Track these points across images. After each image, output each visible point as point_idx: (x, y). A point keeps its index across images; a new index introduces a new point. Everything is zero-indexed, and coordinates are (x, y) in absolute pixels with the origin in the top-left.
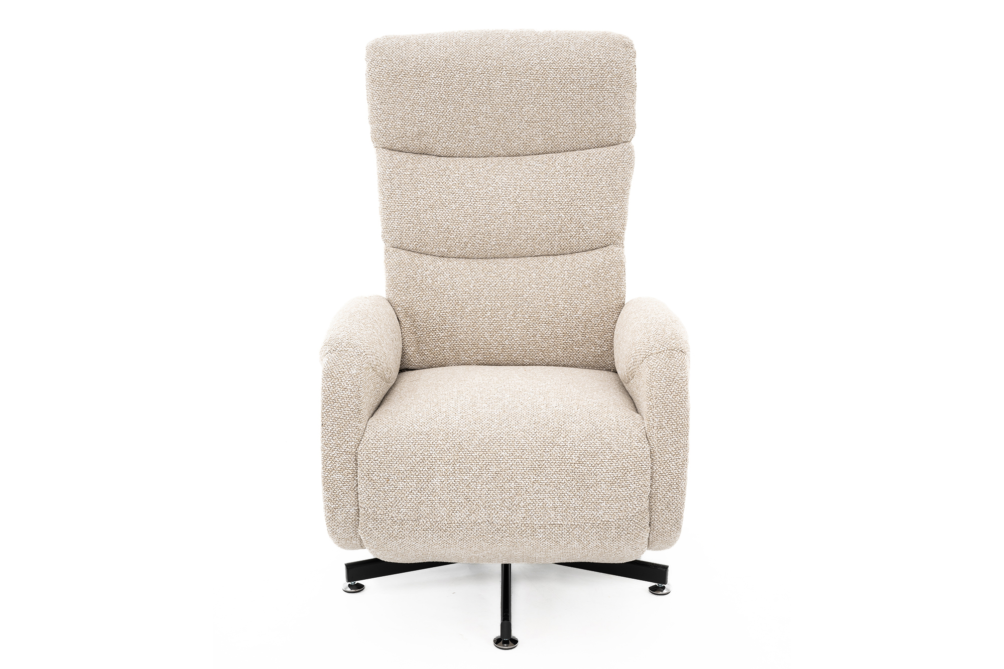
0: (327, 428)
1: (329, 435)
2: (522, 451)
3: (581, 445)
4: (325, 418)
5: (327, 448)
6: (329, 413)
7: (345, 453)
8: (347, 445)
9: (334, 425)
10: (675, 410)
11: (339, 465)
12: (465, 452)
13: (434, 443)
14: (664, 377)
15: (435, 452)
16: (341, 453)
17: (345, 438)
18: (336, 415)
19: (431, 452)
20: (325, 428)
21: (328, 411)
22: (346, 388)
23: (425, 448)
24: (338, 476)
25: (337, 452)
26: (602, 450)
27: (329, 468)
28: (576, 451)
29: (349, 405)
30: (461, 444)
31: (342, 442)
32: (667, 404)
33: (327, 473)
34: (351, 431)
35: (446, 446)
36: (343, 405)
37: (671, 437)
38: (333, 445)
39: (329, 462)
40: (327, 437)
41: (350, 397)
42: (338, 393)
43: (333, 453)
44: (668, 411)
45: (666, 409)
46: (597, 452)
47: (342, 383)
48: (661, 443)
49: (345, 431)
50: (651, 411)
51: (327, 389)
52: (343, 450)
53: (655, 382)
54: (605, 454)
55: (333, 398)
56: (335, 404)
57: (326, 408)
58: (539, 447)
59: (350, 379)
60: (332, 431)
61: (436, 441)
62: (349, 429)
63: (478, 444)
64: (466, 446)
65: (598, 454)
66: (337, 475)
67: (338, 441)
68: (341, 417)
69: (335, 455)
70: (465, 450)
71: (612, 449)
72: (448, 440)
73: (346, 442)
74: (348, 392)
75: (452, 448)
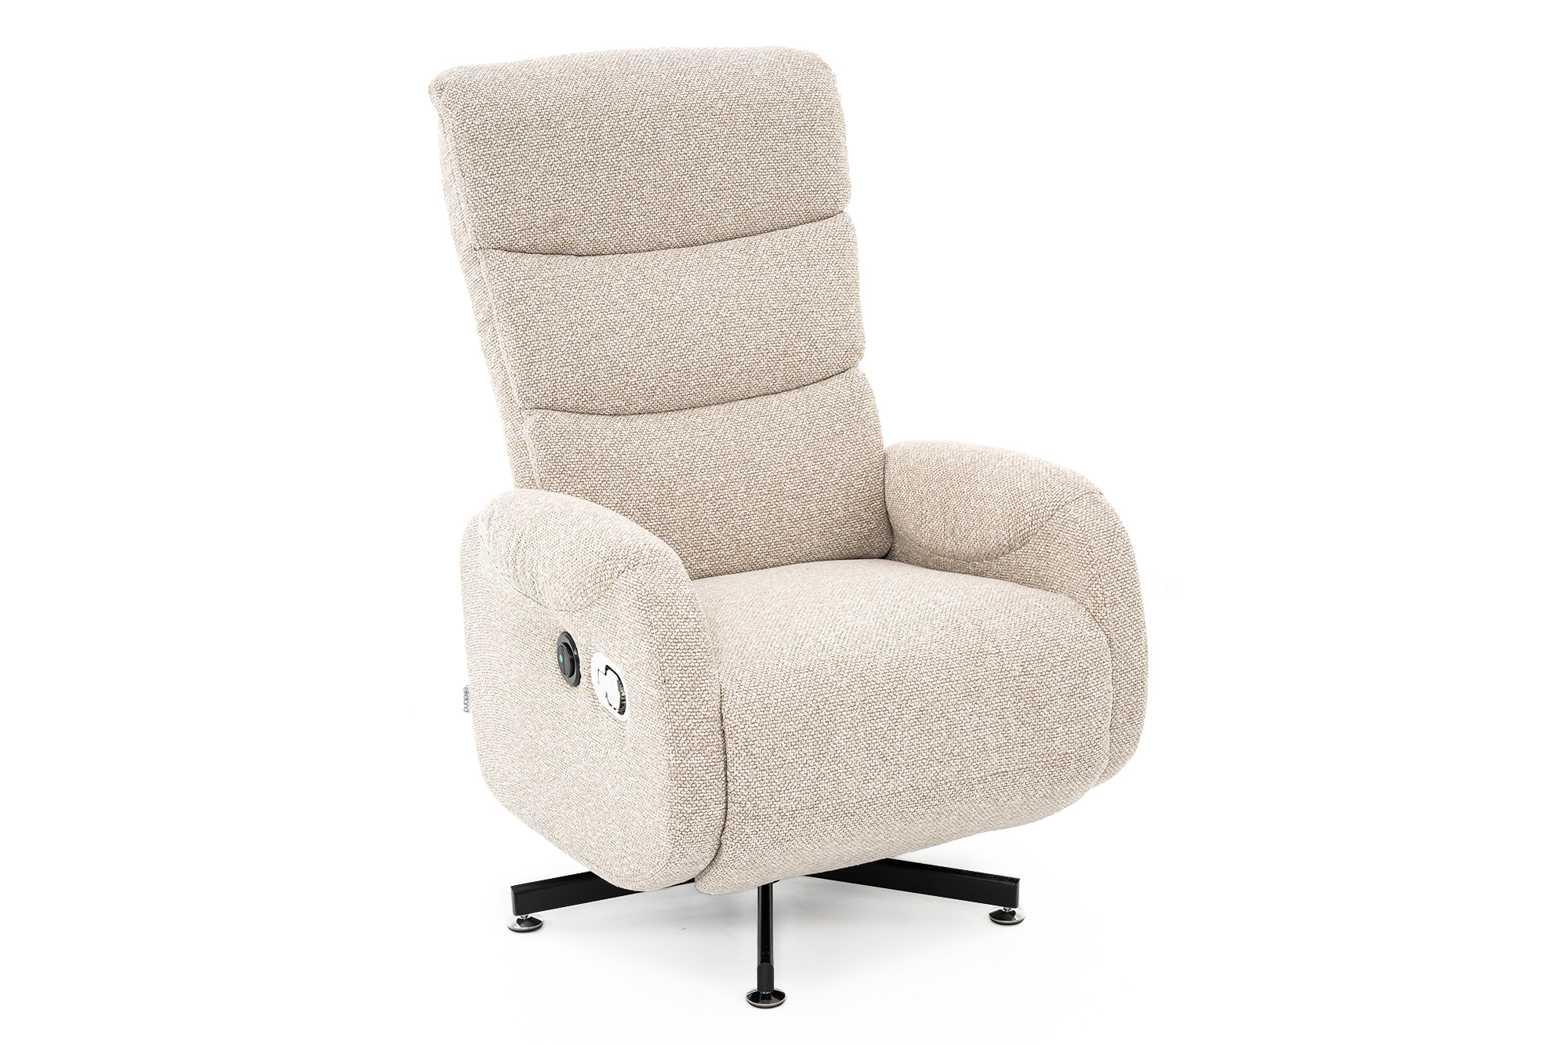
0: (673, 685)
1: (678, 696)
2: (948, 670)
3: (1020, 648)
4: (667, 670)
5: (677, 718)
6: (673, 661)
7: (705, 721)
8: (708, 706)
9: (684, 679)
10: (1128, 576)
11: (698, 741)
12: (872, 687)
13: (826, 682)
14: (1102, 531)
15: (831, 695)
16: (700, 721)
17: (703, 696)
18: (684, 662)
19: (826, 696)
20: (670, 686)
21: (670, 657)
22: (687, 618)
23: (815, 691)
24: (698, 758)
25: (694, 721)
26: (1048, 650)
27: (684, 748)
28: (1017, 658)
29: (699, 644)
30: (863, 675)
31: (699, 703)
32: (1116, 569)
33: (681, 758)
34: (709, 684)
35: (844, 682)
36: (690, 644)
37: (1129, 615)
38: (686, 711)
39: (684, 739)
40: (675, 700)
41: (697, 630)
42: (678, 627)
43: (688, 724)
44: (1119, 578)
45: (1117, 576)
46: (1043, 654)
47: (679, 611)
48: (1118, 626)
49: (701, 686)
50: (1096, 582)
51: (660, 623)
52: (702, 717)
53: (1092, 541)
54: (1055, 655)
55: (673, 637)
56: (679, 645)
57: (667, 654)
58: (967, 661)
59: (687, 604)
60: (682, 689)
61: (827, 678)
62: (706, 681)
63: (886, 671)
64: (872, 676)
65: (1046, 657)
66: (696, 758)
67: (694, 703)
68: (692, 664)
69: (691, 727)
70: (873, 683)
71: (1061, 647)
72: (842, 673)
73: (705, 703)
74: (691, 624)
75: (853, 684)
